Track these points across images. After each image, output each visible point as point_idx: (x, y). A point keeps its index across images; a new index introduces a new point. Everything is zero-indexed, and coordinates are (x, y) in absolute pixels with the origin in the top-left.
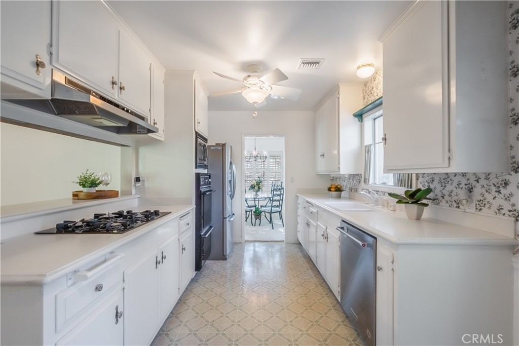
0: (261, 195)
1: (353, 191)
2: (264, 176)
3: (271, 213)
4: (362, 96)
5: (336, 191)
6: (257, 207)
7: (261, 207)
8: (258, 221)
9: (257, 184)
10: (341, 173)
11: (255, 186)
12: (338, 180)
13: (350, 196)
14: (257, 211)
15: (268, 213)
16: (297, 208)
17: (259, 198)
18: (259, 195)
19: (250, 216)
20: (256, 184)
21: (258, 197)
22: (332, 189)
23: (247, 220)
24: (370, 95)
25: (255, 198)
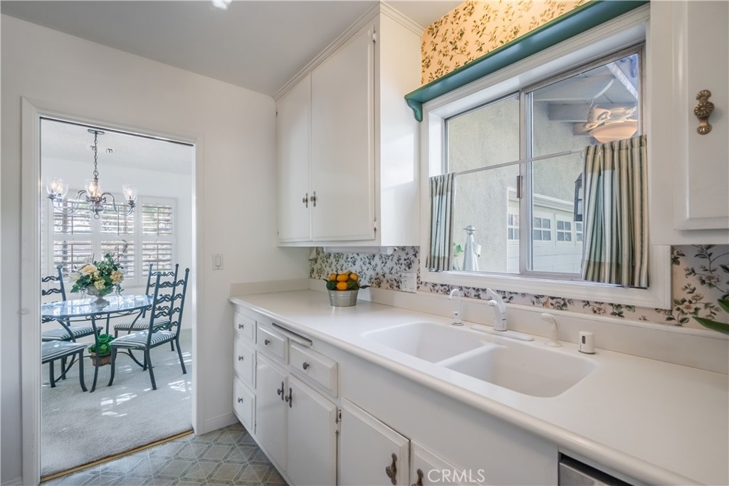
0: (115, 301)
1: (384, 285)
2: (124, 251)
3: (147, 348)
4: (421, 57)
5: (348, 289)
6: (103, 332)
7: (117, 329)
8: (105, 370)
9: (101, 274)
10: (384, 244)
11: (93, 281)
12: (332, 259)
13: (373, 297)
14: (104, 347)
15: (140, 348)
16: (232, 336)
17: (109, 313)
18: (108, 303)
19: (76, 365)
20: (96, 274)
21: (106, 309)
22: (339, 285)
23: (67, 375)
24: (451, 53)
25: (93, 315)
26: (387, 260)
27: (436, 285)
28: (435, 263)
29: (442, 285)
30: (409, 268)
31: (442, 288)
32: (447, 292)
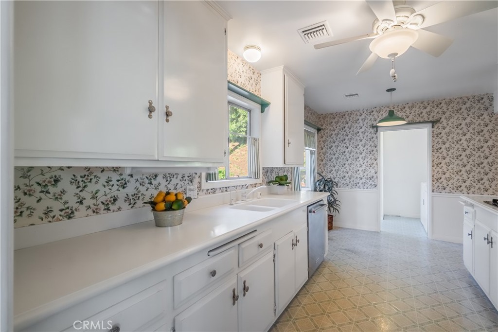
26: (172, 178)
27: (208, 190)
28: (210, 177)
29: (212, 189)
30: (191, 182)
31: (212, 191)
32: (214, 192)
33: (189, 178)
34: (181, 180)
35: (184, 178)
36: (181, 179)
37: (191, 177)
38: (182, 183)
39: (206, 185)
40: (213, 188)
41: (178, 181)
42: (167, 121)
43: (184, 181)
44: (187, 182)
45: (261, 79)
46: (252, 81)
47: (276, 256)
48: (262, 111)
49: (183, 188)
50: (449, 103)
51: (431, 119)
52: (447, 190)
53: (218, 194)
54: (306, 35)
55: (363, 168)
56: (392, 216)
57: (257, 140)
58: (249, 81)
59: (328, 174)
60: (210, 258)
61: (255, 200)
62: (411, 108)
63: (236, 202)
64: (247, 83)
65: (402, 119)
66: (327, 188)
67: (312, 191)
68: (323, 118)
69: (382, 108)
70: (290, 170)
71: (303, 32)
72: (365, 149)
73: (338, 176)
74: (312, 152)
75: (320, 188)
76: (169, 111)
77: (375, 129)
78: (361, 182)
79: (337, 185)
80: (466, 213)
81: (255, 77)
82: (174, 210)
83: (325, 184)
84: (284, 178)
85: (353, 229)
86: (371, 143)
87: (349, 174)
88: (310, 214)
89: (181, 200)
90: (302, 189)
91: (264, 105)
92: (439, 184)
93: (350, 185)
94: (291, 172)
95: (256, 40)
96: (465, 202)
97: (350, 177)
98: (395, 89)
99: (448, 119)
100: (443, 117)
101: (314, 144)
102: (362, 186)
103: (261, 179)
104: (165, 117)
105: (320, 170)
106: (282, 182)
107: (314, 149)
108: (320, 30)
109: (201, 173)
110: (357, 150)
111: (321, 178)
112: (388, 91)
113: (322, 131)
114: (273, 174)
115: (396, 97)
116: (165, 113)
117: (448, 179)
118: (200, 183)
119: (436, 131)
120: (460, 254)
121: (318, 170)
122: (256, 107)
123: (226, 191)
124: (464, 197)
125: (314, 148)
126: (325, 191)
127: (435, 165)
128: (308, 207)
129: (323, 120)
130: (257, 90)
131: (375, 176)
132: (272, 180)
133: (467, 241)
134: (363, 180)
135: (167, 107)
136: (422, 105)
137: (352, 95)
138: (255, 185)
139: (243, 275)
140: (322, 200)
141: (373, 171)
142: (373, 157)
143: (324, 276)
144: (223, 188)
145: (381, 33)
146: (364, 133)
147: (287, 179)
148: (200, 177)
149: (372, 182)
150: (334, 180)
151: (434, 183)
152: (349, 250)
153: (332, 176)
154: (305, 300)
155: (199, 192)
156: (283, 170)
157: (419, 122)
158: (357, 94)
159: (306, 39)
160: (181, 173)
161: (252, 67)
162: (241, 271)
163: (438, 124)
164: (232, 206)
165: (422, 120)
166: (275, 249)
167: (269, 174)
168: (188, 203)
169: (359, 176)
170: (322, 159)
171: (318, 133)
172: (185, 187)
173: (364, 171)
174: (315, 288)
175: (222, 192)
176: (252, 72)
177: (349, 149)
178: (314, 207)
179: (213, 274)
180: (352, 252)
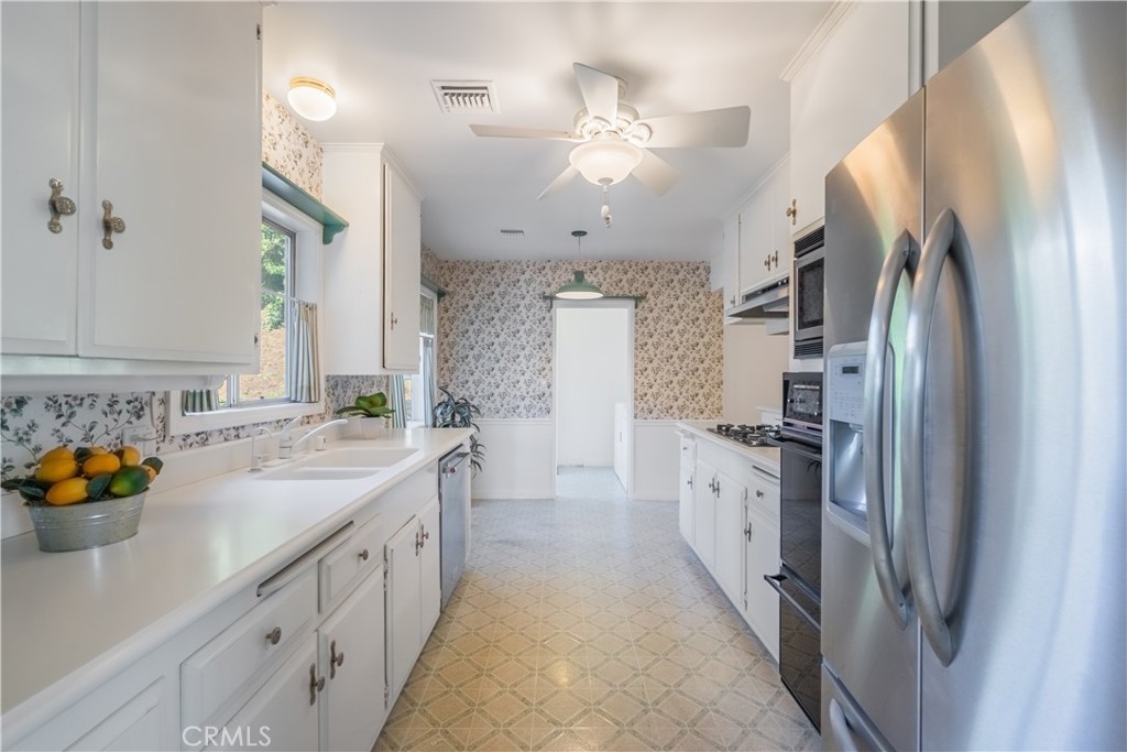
26: (76, 409)
27: (188, 436)
28: (196, 401)
29: (198, 434)
30: (139, 417)
31: (198, 439)
32: (204, 442)
33: (130, 407)
34: (106, 414)
35: (117, 408)
36: (107, 409)
37: (136, 403)
38: (109, 420)
39: (181, 424)
40: (200, 431)
41: (96, 415)
42: (108, 245)
43: (115, 416)
44: (125, 416)
45: (323, 161)
46: (302, 163)
47: (389, 575)
48: (327, 240)
49: (114, 434)
50: (658, 269)
51: (634, 293)
52: (654, 414)
53: (216, 447)
54: (447, 97)
55: (527, 376)
56: (571, 466)
57: (311, 308)
58: (296, 162)
59: (458, 390)
60: (262, 601)
61: (313, 455)
62: (606, 269)
63: (267, 463)
64: (290, 165)
65: (596, 289)
66: (458, 418)
67: (427, 426)
68: (449, 269)
69: (560, 264)
70: (385, 381)
71: (443, 88)
72: (530, 339)
73: (480, 394)
74: (426, 341)
75: (444, 420)
76: (115, 219)
77: (548, 301)
78: (522, 404)
79: (477, 410)
80: (685, 449)
81: (308, 153)
82: (117, 496)
83: (454, 411)
84: (379, 400)
85: (509, 500)
86: (541, 328)
87: (501, 389)
88: (444, 475)
89: (134, 469)
90: (408, 423)
91: (331, 227)
92: (644, 406)
93: (502, 412)
94: (387, 386)
95: (326, 72)
96: (683, 431)
97: (503, 396)
98: (584, 233)
99: (657, 294)
100: (650, 291)
101: (431, 324)
102: (524, 412)
103: (322, 403)
104: (101, 235)
105: (442, 381)
106: (374, 410)
107: (432, 336)
108: (477, 95)
109: (167, 394)
110: (515, 341)
111: (445, 398)
112: (575, 234)
113: (447, 297)
114: (349, 392)
115: (588, 246)
116: (101, 225)
117: (656, 396)
118: (165, 421)
119: (642, 315)
120: (674, 518)
121: (438, 382)
122: (310, 230)
123: (237, 436)
124: (681, 425)
125: (431, 332)
126: (455, 426)
127: (640, 372)
128: (440, 460)
129: (448, 273)
130: (314, 187)
131: (547, 392)
132: (347, 405)
133: (685, 493)
134: (527, 402)
135: (107, 207)
136: (621, 267)
137: (510, 232)
138: (308, 419)
139: (328, 630)
140: (461, 445)
141: (544, 383)
142: (544, 356)
143: (467, 602)
144: (228, 429)
145: (588, 138)
146: (528, 307)
147: (384, 402)
148: (165, 402)
149: (542, 404)
150: (472, 403)
151: (637, 403)
152: (507, 542)
153: (467, 394)
154: (436, 662)
155: (161, 445)
156: (370, 382)
157: (617, 297)
158: (522, 232)
159: (446, 103)
160: (105, 390)
161: (301, 129)
162: (325, 621)
163: (643, 303)
164: (257, 475)
165: (621, 293)
166: (386, 559)
167: (339, 391)
168: (158, 473)
169: (518, 394)
170: (446, 360)
171: (439, 301)
172: (119, 431)
173: (529, 383)
174: (454, 630)
175: (226, 440)
176: (301, 142)
177: (501, 339)
178: (450, 460)
179: (274, 637)
180: (514, 544)
